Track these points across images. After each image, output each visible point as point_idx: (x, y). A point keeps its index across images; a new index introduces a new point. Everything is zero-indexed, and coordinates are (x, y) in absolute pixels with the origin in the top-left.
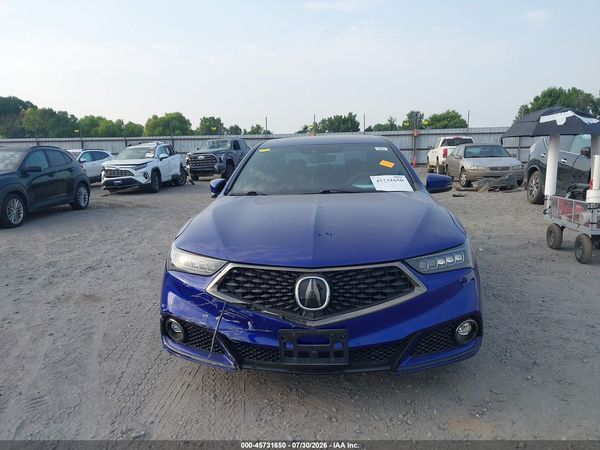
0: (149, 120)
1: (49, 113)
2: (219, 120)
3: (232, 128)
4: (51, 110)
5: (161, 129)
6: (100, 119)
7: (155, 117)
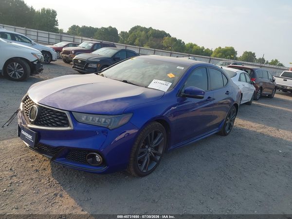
0: (217, 49)
1: (175, 39)
2: (254, 54)
3: (260, 59)
4: (175, 38)
5: (221, 54)
6: (195, 45)
7: (220, 48)
